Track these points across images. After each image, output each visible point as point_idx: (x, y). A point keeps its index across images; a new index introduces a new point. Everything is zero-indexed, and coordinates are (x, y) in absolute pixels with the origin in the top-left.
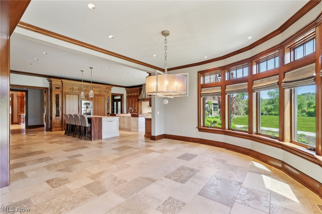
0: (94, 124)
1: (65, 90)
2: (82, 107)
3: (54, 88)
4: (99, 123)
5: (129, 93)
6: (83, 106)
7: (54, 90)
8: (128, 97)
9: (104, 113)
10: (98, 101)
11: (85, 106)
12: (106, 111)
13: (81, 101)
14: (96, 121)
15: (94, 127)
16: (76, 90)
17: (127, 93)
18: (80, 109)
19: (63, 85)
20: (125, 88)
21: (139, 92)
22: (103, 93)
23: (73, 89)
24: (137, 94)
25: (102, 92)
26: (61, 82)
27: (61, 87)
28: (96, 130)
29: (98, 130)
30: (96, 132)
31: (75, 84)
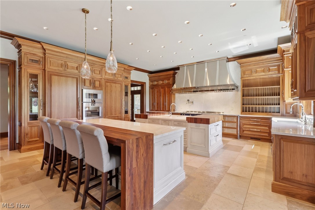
0: (131, 166)
1: (51, 67)
2: (83, 101)
3: (26, 60)
4: (145, 155)
5: (155, 81)
6: (85, 100)
7: (25, 64)
8: (152, 87)
9: (121, 112)
10: (111, 91)
11: (90, 100)
12: (123, 107)
13: (82, 90)
14: (137, 152)
15: (131, 175)
16: (73, 68)
17: (151, 80)
18: (80, 105)
19: (46, 57)
20: (147, 74)
21: (171, 79)
22: (119, 79)
23: (66, 66)
24: (169, 81)
25: (117, 76)
26: (42, 51)
27: (41, 59)
28: (137, 186)
29: (142, 180)
30: (137, 190)
31: (70, 57)
